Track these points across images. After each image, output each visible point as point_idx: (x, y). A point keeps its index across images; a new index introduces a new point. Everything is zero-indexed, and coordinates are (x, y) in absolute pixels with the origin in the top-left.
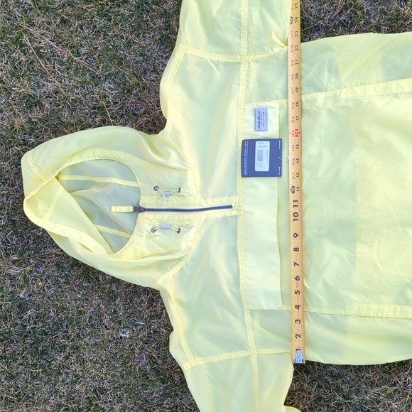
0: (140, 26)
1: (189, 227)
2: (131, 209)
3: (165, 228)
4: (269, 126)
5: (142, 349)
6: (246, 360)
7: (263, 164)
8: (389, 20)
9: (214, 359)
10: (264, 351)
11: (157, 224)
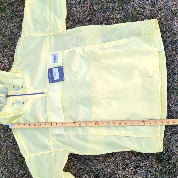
0: (11, 21)
1: (27, 101)
2: (5, 96)
3: (18, 102)
4: (58, 61)
5: (10, 151)
6: (50, 154)
7: (57, 77)
8: (105, 19)
9: (37, 154)
10: (57, 150)
11: (14, 101)
